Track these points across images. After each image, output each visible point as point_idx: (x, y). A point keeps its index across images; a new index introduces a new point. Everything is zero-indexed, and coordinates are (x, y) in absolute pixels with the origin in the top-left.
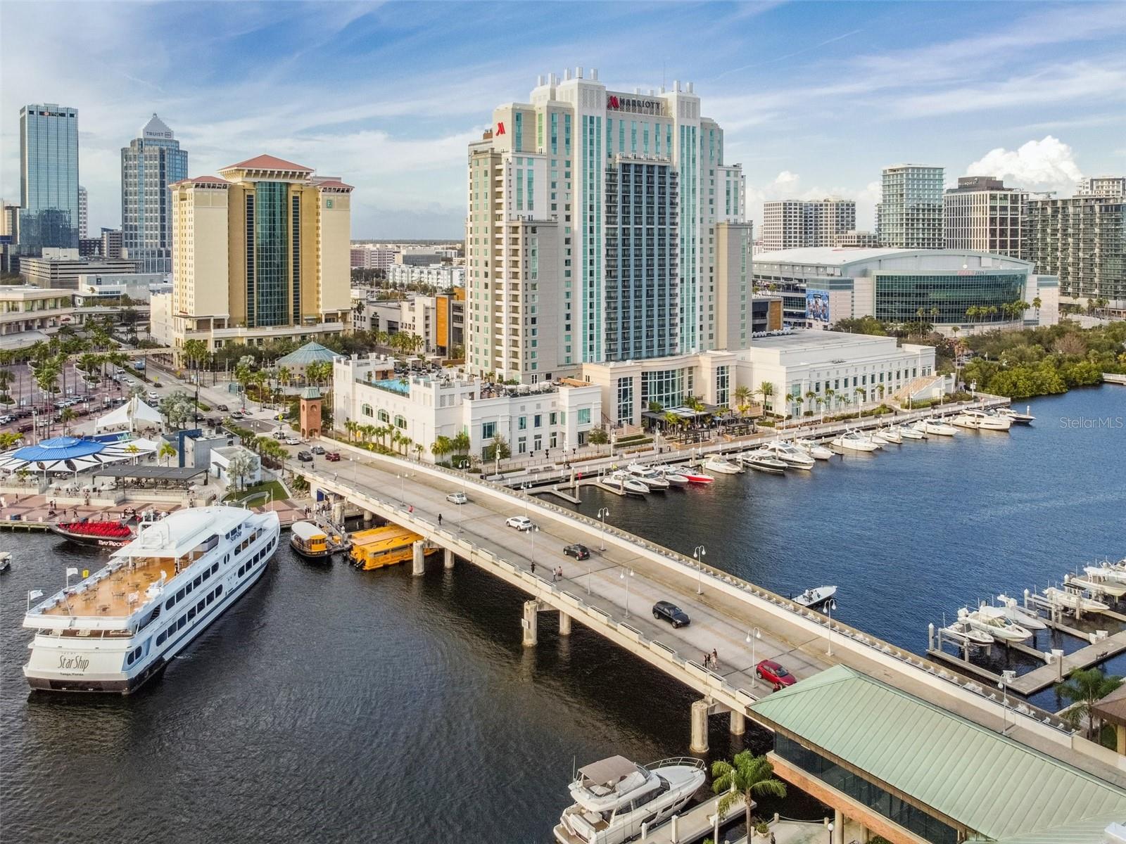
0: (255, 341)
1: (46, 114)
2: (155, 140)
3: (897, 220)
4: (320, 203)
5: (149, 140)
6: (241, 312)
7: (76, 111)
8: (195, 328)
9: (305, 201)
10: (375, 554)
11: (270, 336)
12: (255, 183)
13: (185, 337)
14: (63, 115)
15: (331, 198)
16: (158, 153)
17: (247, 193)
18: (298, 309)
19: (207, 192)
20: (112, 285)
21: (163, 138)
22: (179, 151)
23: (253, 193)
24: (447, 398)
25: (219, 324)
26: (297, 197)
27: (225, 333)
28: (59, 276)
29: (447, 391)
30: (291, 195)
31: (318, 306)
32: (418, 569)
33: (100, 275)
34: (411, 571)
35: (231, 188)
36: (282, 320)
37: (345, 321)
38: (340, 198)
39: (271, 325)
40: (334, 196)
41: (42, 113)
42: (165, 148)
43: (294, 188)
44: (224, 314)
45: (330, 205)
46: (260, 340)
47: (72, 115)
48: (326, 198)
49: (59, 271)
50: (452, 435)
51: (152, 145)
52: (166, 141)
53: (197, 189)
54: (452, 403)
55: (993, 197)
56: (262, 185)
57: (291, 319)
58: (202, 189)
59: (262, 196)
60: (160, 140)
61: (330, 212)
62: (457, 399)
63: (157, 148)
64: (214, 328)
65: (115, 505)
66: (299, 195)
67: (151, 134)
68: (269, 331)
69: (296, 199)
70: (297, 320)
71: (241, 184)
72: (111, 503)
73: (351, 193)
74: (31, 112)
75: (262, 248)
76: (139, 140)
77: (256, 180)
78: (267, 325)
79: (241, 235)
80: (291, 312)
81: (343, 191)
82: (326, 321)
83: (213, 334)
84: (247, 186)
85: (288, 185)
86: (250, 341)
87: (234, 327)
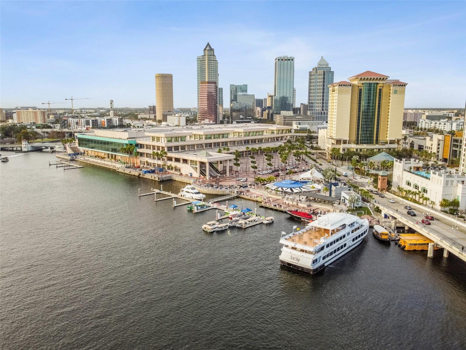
0: (359, 150)
1: (284, 60)
2: (322, 67)
4: (391, 91)
5: (320, 68)
6: (354, 138)
7: (294, 58)
8: (335, 143)
9: (384, 90)
10: (410, 244)
11: (365, 148)
12: (363, 84)
13: (332, 147)
14: (289, 60)
15: (396, 89)
16: (322, 73)
17: (359, 88)
18: (378, 138)
19: (343, 88)
20: (304, 125)
21: (325, 66)
22: (330, 71)
23: (362, 88)
24: (450, 182)
25: (345, 142)
26: (381, 89)
27: (347, 146)
28: (286, 121)
29: (450, 179)
30: (378, 88)
31: (387, 137)
32: (430, 254)
33: (300, 121)
34: (427, 254)
35: (352, 86)
36: (370, 142)
37: (398, 143)
38: (400, 89)
39: (366, 144)
40: (398, 88)
41: (282, 60)
42: (325, 70)
43: (380, 85)
44: (347, 138)
45: (395, 92)
46: (361, 150)
47: (292, 60)
48: (394, 89)
49: (286, 120)
50: (451, 199)
51: (320, 70)
52: (326, 68)
53: (340, 87)
54: (452, 184)
56: (366, 84)
57: (375, 142)
58: (341, 87)
59: (366, 89)
60: (324, 68)
61: (395, 95)
62: (455, 183)
63: (322, 71)
64: (343, 144)
65: (307, 207)
66: (382, 88)
67: (320, 65)
68: (365, 146)
69: (380, 90)
70: (377, 142)
71: (357, 84)
72: (305, 206)
73: (406, 87)
74: (279, 60)
75: (364, 111)
76: (316, 68)
77: (364, 82)
78: (364, 144)
79: (356, 106)
80: (375, 139)
81: (402, 86)
82: (390, 143)
83: (342, 146)
84: (360, 85)
85: (377, 84)
86: (357, 150)
87: (351, 143)
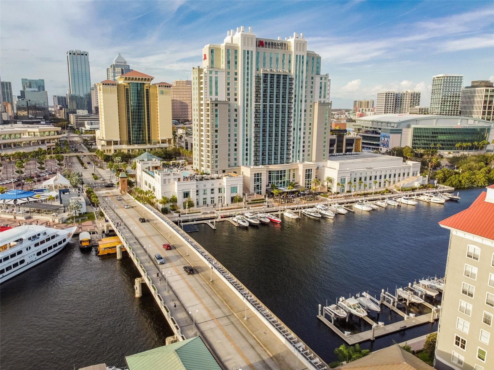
0: (131, 151)
3: (437, 101)
4: (158, 92)
6: (125, 138)
8: (106, 145)
9: (151, 91)
11: (136, 149)
12: (129, 83)
13: (102, 148)
15: (162, 90)
17: (126, 88)
18: (150, 138)
19: (108, 87)
23: (128, 88)
24: (167, 180)
25: (116, 143)
26: (148, 89)
27: (118, 147)
28: (79, 121)
30: (145, 88)
31: (158, 137)
35: (119, 86)
36: (143, 143)
37: (170, 143)
38: (166, 90)
39: (137, 144)
40: (164, 89)
43: (146, 85)
44: (118, 139)
45: (162, 93)
46: (132, 150)
48: (160, 90)
50: (170, 196)
53: (104, 86)
55: (487, 91)
56: (132, 84)
57: (147, 141)
58: (106, 86)
59: (134, 89)
61: (162, 96)
64: (114, 145)
66: (148, 88)
68: (136, 146)
69: (147, 90)
70: (150, 141)
71: (123, 83)
75: (133, 112)
77: (129, 82)
78: (135, 144)
79: (124, 106)
80: (147, 139)
81: (168, 87)
82: (162, 143)
83: (113, 147)
84: (125, 84)
85: (144, 84)
86: (129, 150)
87: (123, 144)
